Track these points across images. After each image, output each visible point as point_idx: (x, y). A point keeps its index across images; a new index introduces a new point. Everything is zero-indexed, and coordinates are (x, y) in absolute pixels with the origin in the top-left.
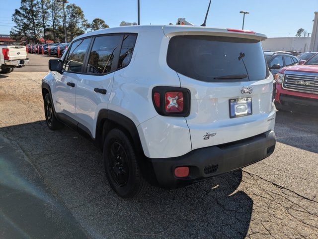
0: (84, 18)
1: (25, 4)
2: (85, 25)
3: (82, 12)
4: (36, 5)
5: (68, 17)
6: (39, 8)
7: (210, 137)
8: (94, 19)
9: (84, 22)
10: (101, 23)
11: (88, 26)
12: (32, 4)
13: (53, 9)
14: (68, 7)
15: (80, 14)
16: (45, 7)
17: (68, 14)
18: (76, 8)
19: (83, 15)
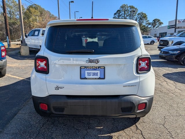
0: (147, 19)
1: (115, 16)
2: (147, 24)
3: (147, 16)
4: (121, 15)
5: (138, 20)
6: (123, 17)
7: (59, 89)
8: (153, 20)
9: (147, 21)
10: (158, 21)
11: (149, 24)
12: (119, 15)
13: (130, 17)
14: (139, 14)
15: (145, 17)
16: (126, 16)
17: (138, 18)
18: (143, 14)
19: (147, 18)
